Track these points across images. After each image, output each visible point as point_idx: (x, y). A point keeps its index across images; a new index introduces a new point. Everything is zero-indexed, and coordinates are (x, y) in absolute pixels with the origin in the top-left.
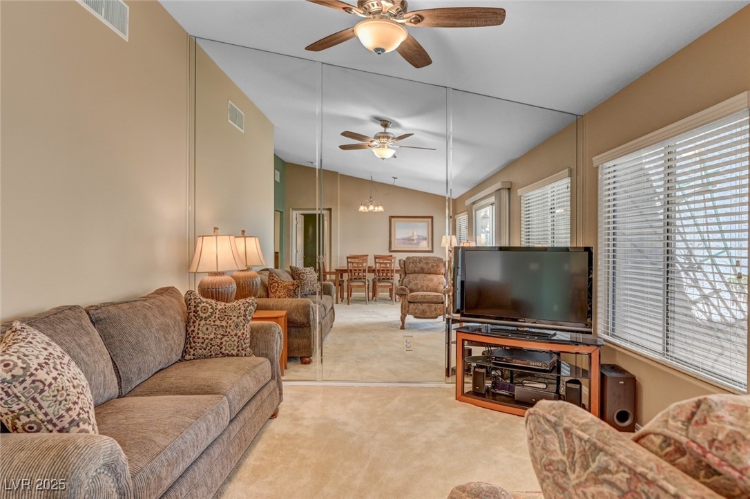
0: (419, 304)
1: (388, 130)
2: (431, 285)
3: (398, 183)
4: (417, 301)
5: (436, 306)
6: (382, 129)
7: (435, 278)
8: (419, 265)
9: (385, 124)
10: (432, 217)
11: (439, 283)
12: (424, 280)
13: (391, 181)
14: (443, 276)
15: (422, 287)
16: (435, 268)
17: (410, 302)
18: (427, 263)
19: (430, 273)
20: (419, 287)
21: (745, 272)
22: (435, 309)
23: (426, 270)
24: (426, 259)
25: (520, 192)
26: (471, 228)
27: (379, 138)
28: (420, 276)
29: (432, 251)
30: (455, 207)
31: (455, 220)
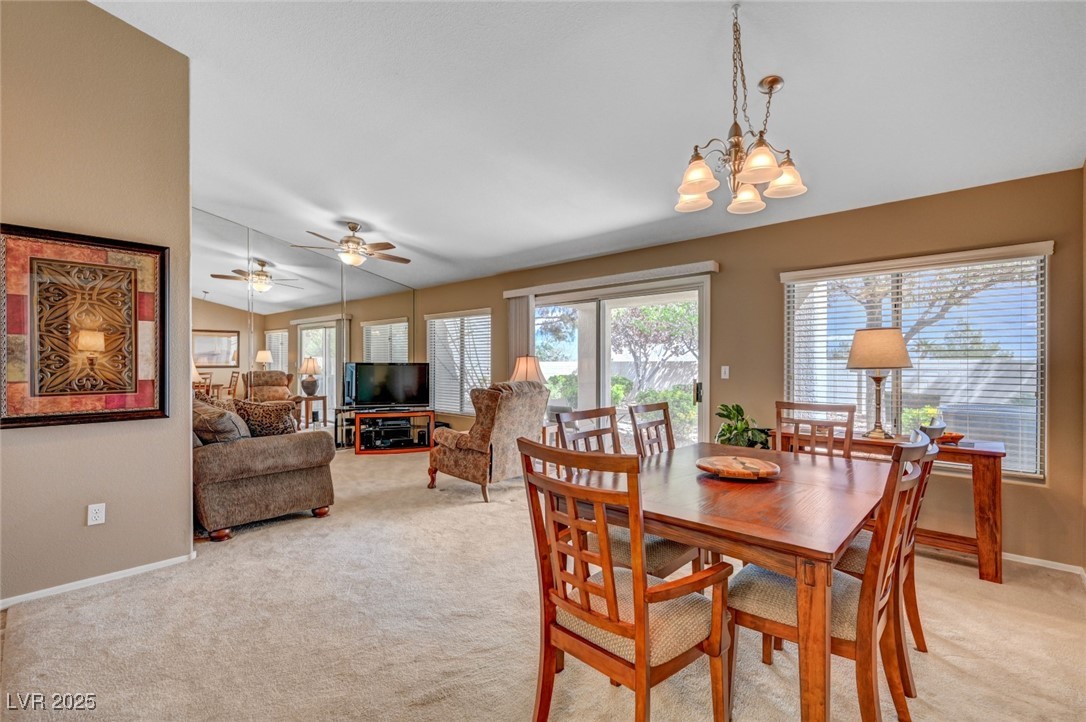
1: (265, 269)
2: (277, 395)
3: (208, 298)
6: (260, 268)
7: (280, 389)
8: (263, 378)
9: (263, 263)
10: (238, 333)
11: (284, 393)
12: (270, 391)
14: (286, 387)
16: (279, 381)
18: (271, 376)
19: (274, 385)
24: (270, 372)
25: (362, 324)
26: (294, 345)
27: (259, 275)
28: (265, 388)
29: (237, 366)
30: (264, 323)
31: (264, 336)
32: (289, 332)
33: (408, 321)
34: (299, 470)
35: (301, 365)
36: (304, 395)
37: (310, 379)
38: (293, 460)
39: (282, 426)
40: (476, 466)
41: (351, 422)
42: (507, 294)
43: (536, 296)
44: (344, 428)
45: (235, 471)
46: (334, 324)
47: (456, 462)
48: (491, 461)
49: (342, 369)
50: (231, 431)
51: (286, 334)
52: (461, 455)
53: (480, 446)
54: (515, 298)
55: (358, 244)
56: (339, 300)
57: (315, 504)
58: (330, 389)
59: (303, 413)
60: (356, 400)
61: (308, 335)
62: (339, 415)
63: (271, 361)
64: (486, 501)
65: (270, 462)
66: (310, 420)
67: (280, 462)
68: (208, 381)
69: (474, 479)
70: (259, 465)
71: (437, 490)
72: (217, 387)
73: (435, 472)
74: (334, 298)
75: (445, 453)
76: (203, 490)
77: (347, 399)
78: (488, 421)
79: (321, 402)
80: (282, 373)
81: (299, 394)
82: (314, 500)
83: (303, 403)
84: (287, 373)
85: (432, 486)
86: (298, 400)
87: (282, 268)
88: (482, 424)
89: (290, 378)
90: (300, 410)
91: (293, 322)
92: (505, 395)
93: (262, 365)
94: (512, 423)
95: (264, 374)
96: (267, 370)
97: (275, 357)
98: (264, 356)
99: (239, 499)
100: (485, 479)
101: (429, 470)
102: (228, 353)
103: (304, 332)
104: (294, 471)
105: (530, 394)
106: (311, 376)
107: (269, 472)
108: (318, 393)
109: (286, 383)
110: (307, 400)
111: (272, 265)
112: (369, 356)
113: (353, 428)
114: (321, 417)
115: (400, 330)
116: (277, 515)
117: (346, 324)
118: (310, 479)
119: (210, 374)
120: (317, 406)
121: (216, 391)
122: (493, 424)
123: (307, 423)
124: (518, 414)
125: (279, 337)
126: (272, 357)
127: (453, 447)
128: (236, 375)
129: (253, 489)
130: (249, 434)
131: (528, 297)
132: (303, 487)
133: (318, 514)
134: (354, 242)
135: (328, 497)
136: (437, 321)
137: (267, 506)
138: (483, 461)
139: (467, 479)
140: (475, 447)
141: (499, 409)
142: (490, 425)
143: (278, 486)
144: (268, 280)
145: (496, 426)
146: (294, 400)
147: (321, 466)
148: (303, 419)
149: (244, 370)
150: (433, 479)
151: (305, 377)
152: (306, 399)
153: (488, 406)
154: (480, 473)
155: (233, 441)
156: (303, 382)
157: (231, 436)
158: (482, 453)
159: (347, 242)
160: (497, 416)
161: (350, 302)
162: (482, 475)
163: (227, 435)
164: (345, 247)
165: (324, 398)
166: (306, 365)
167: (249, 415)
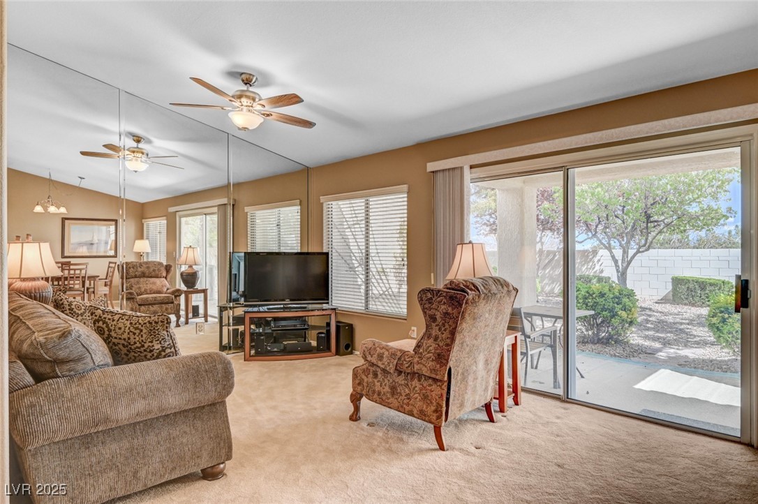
0: (150, 306)
1: (141, 145)
2: (154, 288)
3: (84, 184)
4: (147, 303)
5: (167, 306)
6: (135, 144)
7: (158, 281)
8: (139, 269)
9: (138, 140)
10: (116, 221)
11: (163, 286)
12: (147, 284)
13: (75, 182)
14: (164, 279)
15: (146, 290)
16: (157, 272)
17: (139, 305)
18: (148, 268)
19: (151, 277)
20: (143, 290)
21: (406, 263)
22: (167, 309)
23: (147, 274)
24: (147, 263)
25: (247, 209)
26: (173, 233)
27: (134, 152)
28: (142, 280)
29: (115, 256)
30: (141, 212)
31: (143, 224)
32: (167, 220)
33: (300, 205)
34: (184, 413)
35: (180, 256)
36: (183, 288)
37: (190, 271)
38: (174, 400)
39: (157, 346)
40: (425, 397)
41: (239, 320)
42: (431, 166)
43: (471, 167)
44: (231, 328)
45: (84, 424)
46: (215, 209)
47: (393, 389)
48: (448, 393)
49: (227, 260)
50: (79, 359)
51: (164, 222)
52: (401, 380)
53: (433, 370)
54: (443, 170)
55: (254, 100)
56: (224, 182)
57: (205, 463)
58: (211, 281)
59: (183, 306)
60: (244, 295)
61: (187, 223)
62: (225, 313)
63: (149, 251)
64: (442, 448)
65: (140, 405)
66: (190, 315)
67: (155, 404)
68: (83, 272)
69: (422, 415)
70: (123, 413)
71: (364, 424)
72: (93, 278)
73: (359, 399)
74: (218, 180)
75: (376, 375)
76: (34, 456)
77: (234, 294)
78: (446, 335)
79: (202, 295)
80: (160, 264)
81: (177, 287)
82: (205, 454)
83: (183, 297)
84: (165, 263)
85: (355, 417)
86: (177, 293)
87: (160, 144)
88: (436, 339)
89: (168, 268)
90: (180, 305)
91: (172, 209)
92: (470, 297)
93: (140, 255)
94: (476, 338)
95: (141, 265)
96: (145, 260)
97: (153, 246)
98: (142, 246)
99: (91, 466)
100: (439, 417)
101: (352, 395)
102: (106, 243)
103: (183, 220)
104: (175, 414)
105: (498, 296)
106: (191, 266)
107: (139, 419)
108: (199, 286)
109: (164, 274)
110: (187, 293)
111: (149, 142)
112: (253, 245)
113: (241, 328)
114: (201, 311)
115: (291, 214)
116: (150, 485)
117: (230, 210)
118: (198, 424)
119: (86, 264)
120: (197, 300)
121: (92, 282)
122: (453, 339)
123: (187, 319)
124: (482, 324)
125: (156, 226)
126: (151, 248)
127: (391, 368)
128: (112, 265)
129: (114, 446)
130: (109, 360)
131: (461, 168)
132: (189, 437)
133: (210, 474)
134: (248, 97)
135: (224, 447)
136: (334, 203)
137: (135, 473)
138: (436, 391)
139: (411, 414)
140: (425, 371)
141: (463, 318)
142: (448, 341)
143: (152, 438)
144: (144, 157)
145: (457, 342)
146: (173, 293)
147: (213, 404)
148: (182, 313)
149: (121, 260)
150: (357, 409)
151: (184, 268)
152: (185, 291)
153: (446, 314)
154: (433, 408)
155: (82, 375)
156: (182, 274)
157: (80, 367)
158: (435, 380)
159: (240, 97)
160: (459, 329)
161: (238, 185)
162: (436, 411)
163: (72, 365)
164: (237, 104)
165: (204, 291)
166: (185, 255)
167: (110, 330)
